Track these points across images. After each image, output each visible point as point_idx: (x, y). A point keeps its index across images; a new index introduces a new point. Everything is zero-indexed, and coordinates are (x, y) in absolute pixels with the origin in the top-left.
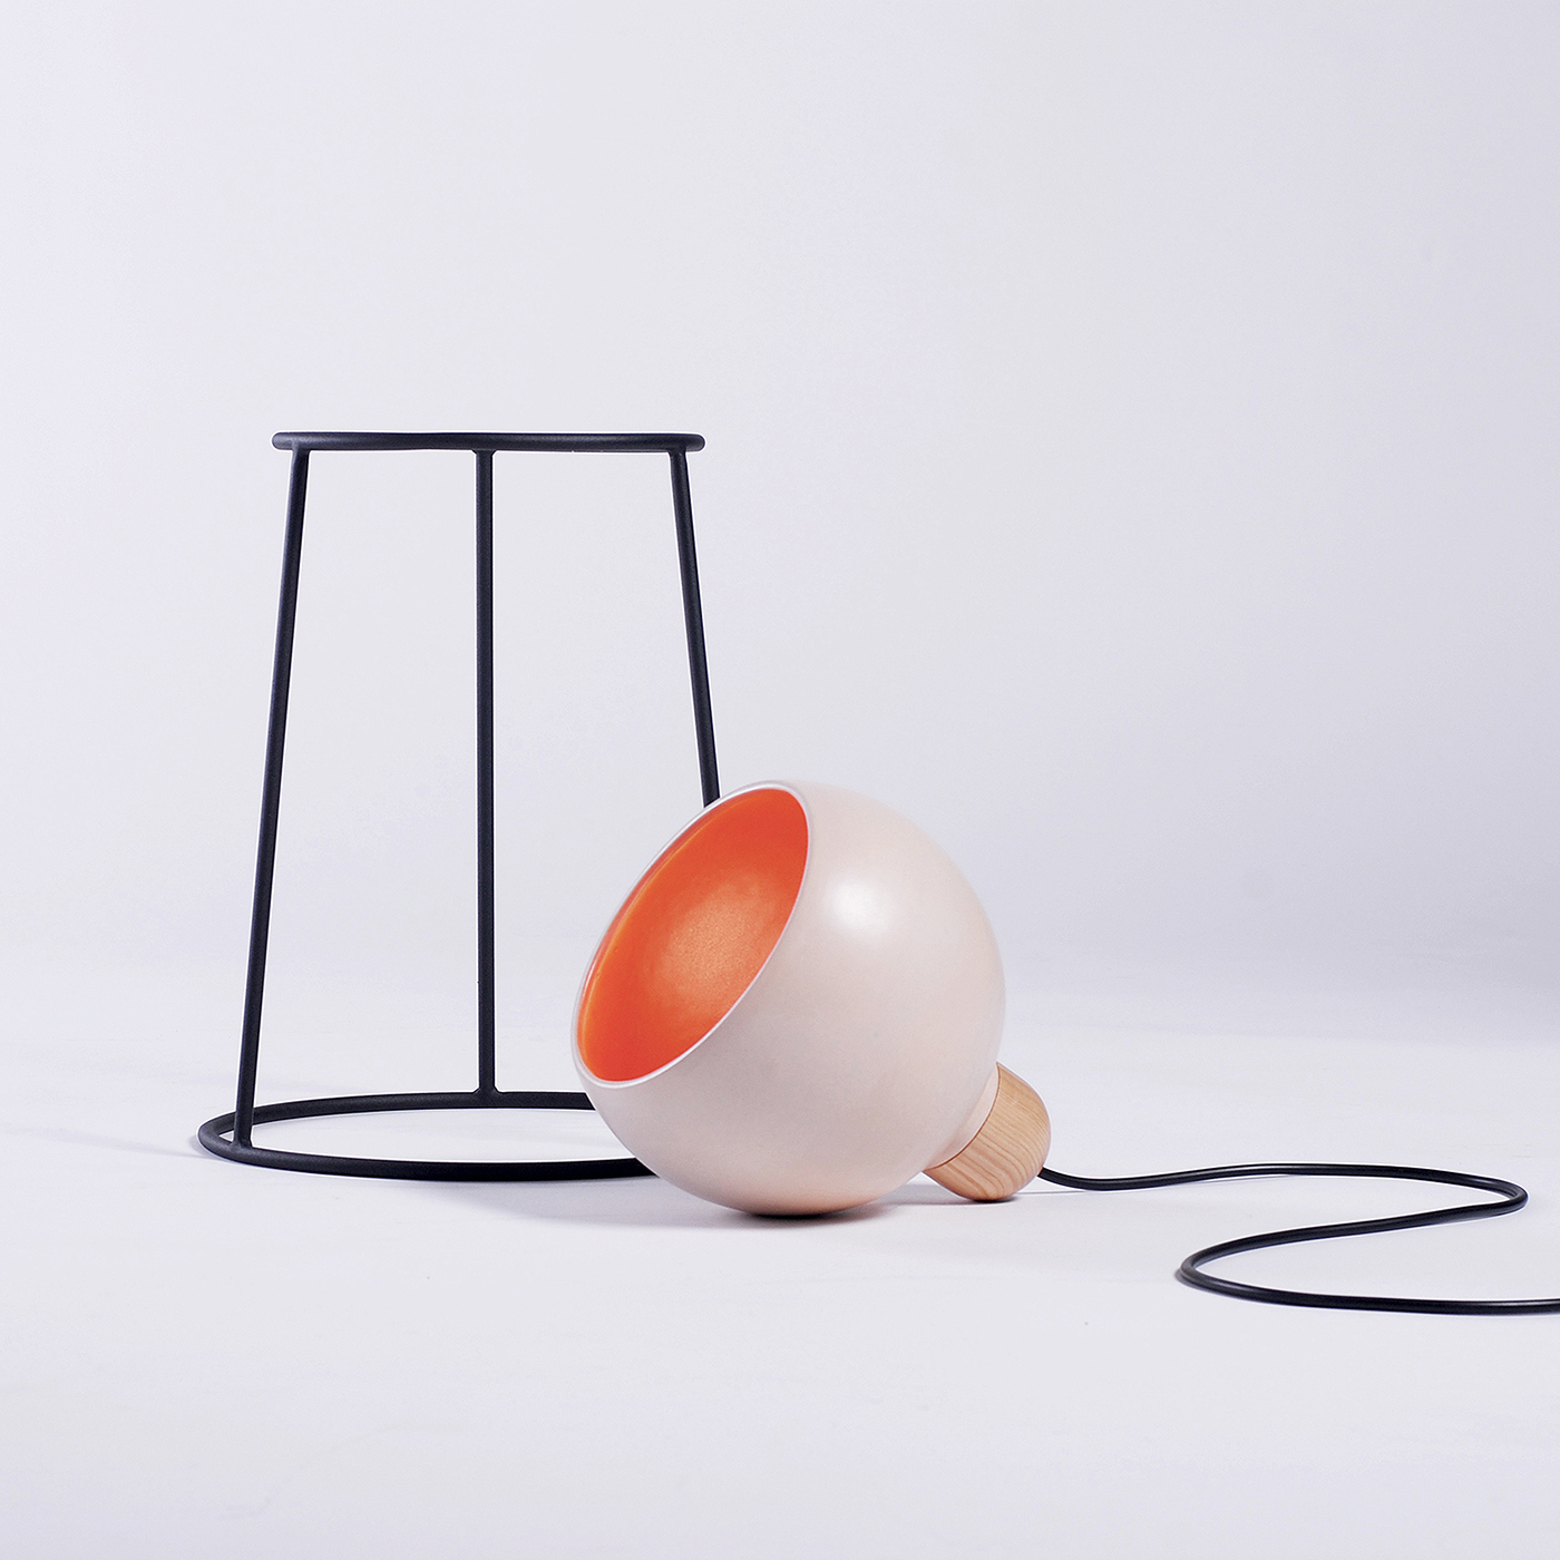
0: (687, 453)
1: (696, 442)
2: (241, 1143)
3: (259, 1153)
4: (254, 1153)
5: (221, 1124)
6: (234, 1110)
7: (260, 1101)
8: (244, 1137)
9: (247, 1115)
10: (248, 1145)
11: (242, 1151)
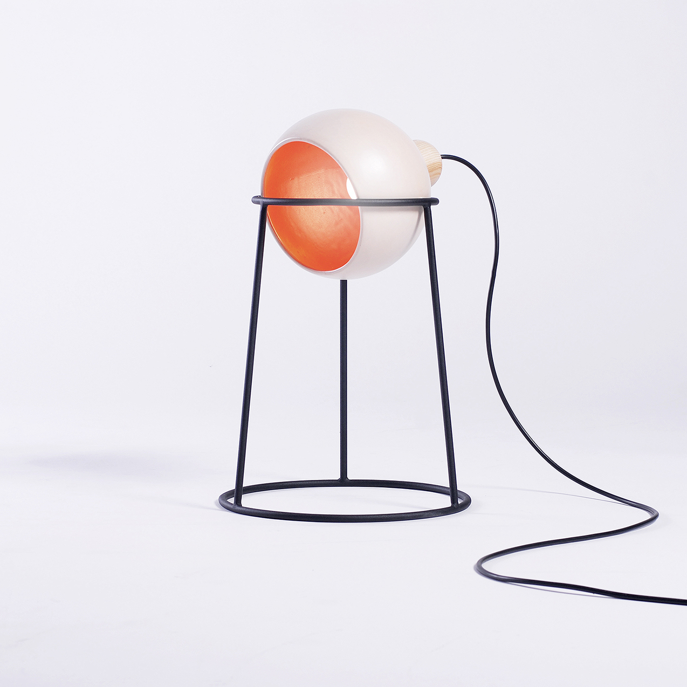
0: (431, 206)
1: (435, 201)
2: (237, 504)
3: (245, 508)
4: (242, 508)
5: (228, 495)
8: (238, 501)
9: (240, 490)
10: (240, 505)
11: (238, 508)
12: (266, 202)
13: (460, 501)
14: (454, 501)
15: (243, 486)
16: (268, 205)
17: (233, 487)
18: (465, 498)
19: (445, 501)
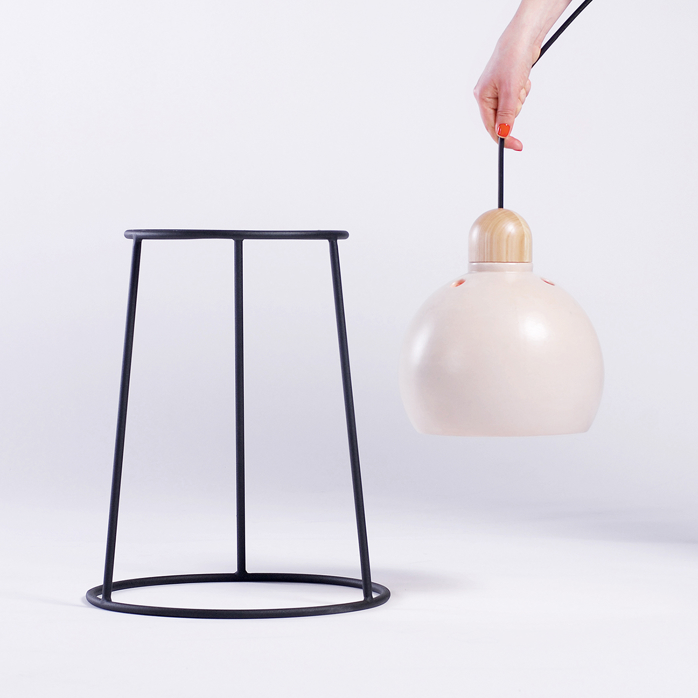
0: (338, 240)
1: (344, 235)
2: (106, 599)
3: (114, 605)
4: (112, 604)
5: (96, 591)
6: (102, 584)
7: (115, 579)
8: (107, 597)
9: (109, 586)
10: (109, 600)
11: (106, 604)
12: (139, 236)
13: (374, 595)
14: (367, 594)
15: (113, 582)
16: (141, 239)
17: (101, 582)
18: (383, 592)
19: (357, 596)
